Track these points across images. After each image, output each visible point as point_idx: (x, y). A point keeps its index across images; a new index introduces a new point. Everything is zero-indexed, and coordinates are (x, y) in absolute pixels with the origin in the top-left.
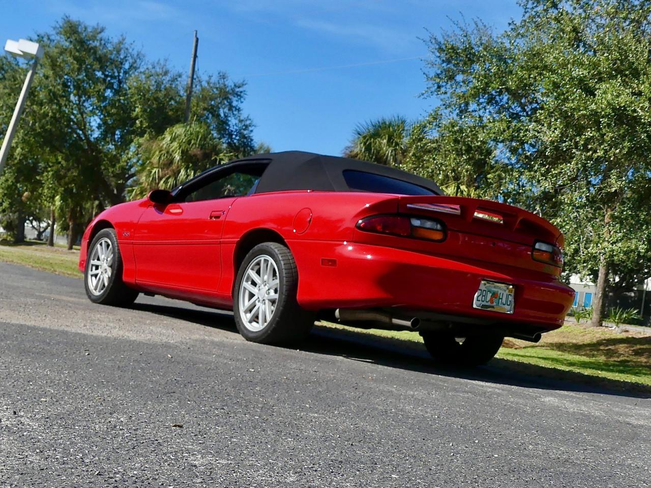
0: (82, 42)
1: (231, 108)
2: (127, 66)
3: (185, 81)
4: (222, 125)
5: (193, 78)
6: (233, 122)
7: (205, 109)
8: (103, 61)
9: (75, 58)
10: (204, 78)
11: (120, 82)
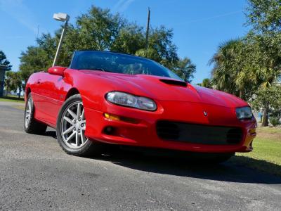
0: (100, 16)
1: (167, 41)
2: (120, 25)
3: (145, 30)
4: (163, 49)
5: (148, 29)
6: (168, 47)
7: (155, 42)
8: (109, 24)
9: (97, 24)
10: (154, 28)
11: (117, 33)
